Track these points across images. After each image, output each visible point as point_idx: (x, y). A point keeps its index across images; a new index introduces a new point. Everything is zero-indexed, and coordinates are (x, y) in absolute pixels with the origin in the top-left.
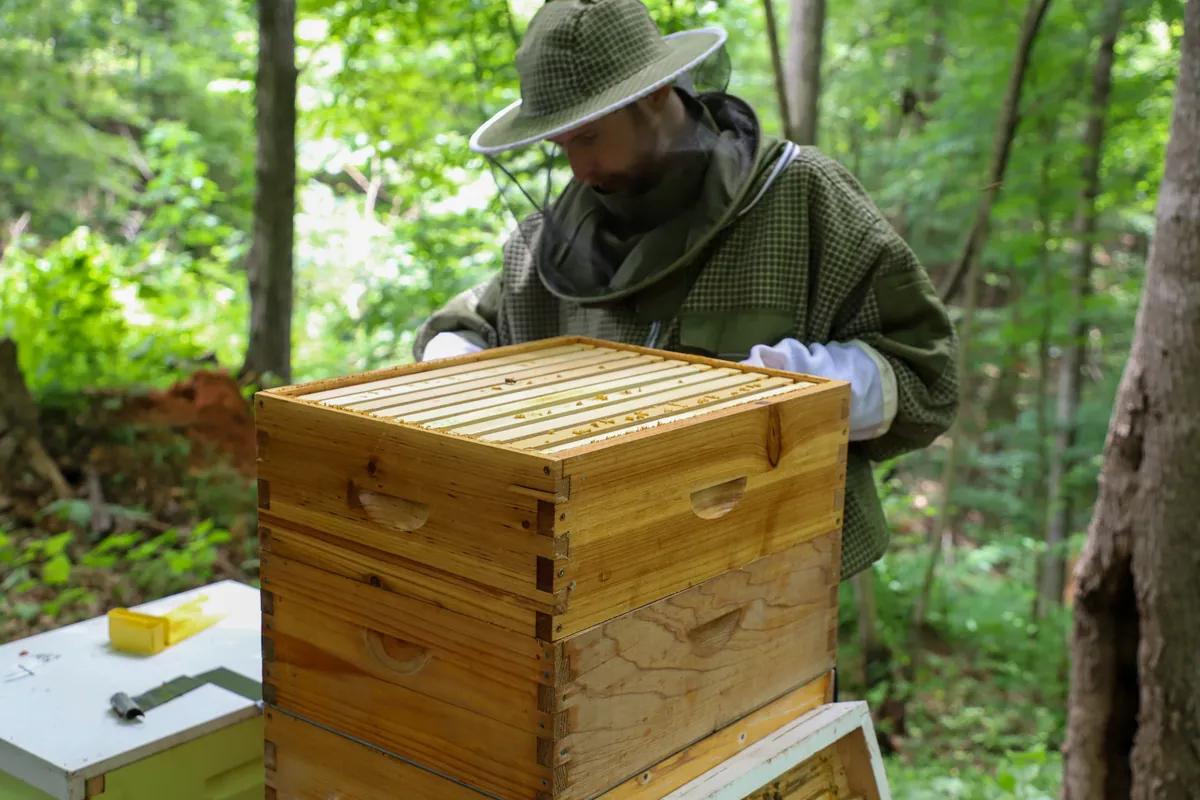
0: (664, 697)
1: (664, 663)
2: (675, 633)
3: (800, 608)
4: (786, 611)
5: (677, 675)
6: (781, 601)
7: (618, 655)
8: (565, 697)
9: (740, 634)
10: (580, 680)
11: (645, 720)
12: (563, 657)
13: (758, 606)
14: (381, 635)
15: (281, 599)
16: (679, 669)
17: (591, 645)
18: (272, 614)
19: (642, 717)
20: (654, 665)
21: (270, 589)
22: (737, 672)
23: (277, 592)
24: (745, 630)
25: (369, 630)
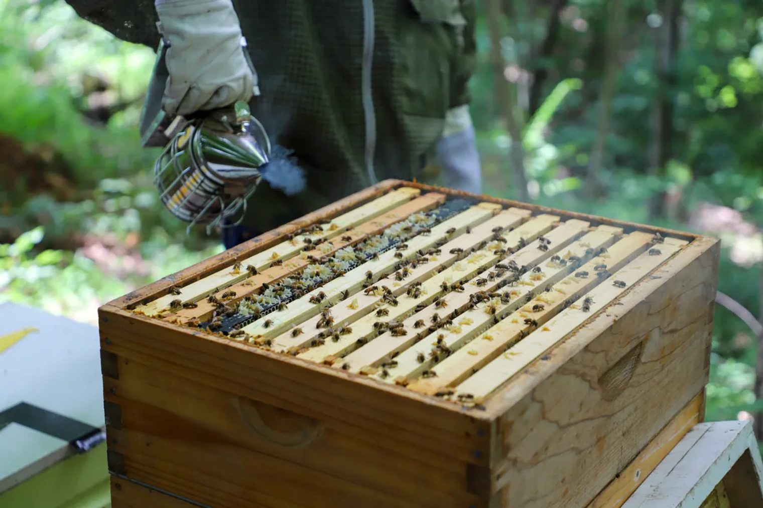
0: (579, 452)
1: (580, 416)
2: (589, 381)
3: (686, 330)
4: (676, 335)
5: (590, 425)
6: (671, 327)
7: (544, 418)
8: (499, 477)
9: (640, 369)
10: (512, 455)
11: (563, 480)
12: (498, 432)
13: (656, 336)
14: (256, 404)
15: (127, 362)
16: (592, 419)
17: (522, 413)
18: (117, 377)
19: (560, 480)
20: (572, 421)
21: (114, 350)
22: (636, 409)
23: (122, 353)
24: (645, 363)
25: (242, 398)
